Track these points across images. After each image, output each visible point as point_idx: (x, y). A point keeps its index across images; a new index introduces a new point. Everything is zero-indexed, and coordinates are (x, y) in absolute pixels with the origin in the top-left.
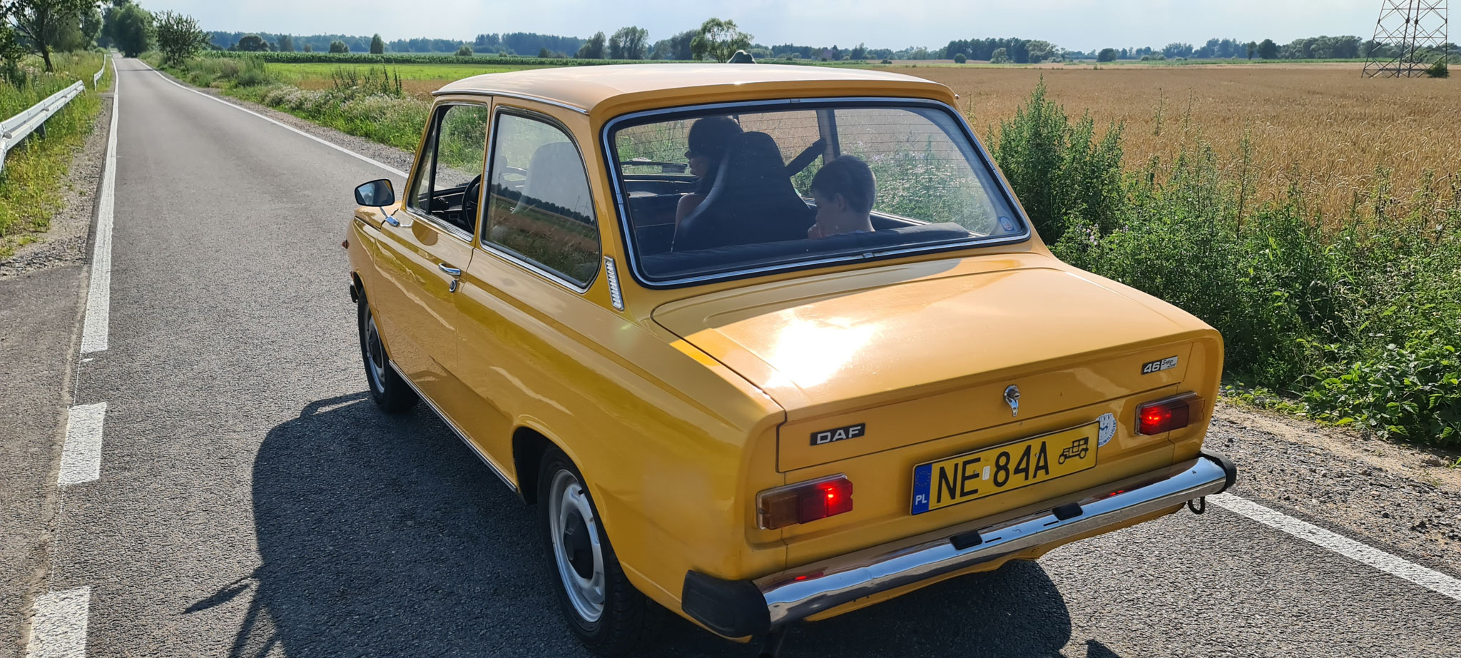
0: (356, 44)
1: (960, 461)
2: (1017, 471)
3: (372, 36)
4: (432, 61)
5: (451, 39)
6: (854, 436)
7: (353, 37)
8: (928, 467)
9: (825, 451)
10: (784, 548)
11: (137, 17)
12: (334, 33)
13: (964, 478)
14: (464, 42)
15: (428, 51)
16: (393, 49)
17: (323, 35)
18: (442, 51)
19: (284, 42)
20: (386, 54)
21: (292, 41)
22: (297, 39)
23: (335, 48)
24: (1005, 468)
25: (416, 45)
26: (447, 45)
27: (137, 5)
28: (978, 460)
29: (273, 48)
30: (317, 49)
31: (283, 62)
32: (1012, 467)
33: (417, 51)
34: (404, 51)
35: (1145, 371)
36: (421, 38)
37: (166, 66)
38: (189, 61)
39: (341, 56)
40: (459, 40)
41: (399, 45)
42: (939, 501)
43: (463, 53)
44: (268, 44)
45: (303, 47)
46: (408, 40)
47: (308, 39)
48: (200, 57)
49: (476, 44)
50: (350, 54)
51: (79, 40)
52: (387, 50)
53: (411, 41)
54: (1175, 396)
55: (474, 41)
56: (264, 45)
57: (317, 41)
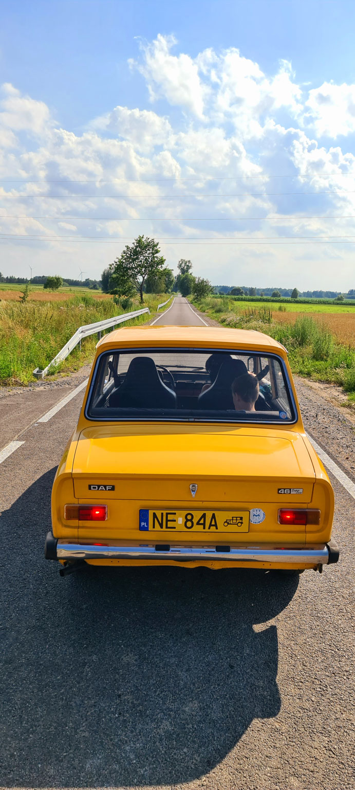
0: (285, 293)
1: (165, 512)
2: (198, 523)
3: (293, 289)
4: (320, 303)
5: (335, 292)
6: (109, 490)
7: (285, 289)
8: (147, 511)
9: (94, 493)
10: (76, 530)
11: (189, 279)
12: (276, 287)
13: (167, 521)
14: (342, 293)
15: (322, 297)
16: (304, 296)
17: (271, 288)
18: (329, 297)
19: (252, 291)
20: (299, 298)
21: (256, 291)
22: (259, 289)
23: (275, 295)
24: (191, 520)
25: (316, 294)
26: (332, 295)
27: (191, 274)
28: (175, 514)
29: (246, 294)
30: (267, 295)
31: (247, 301)
32: (195, 521)
33: (316, 297)
34: (309, 297)
35: (280, 492)
36: (320, 290)
37: (194, 302)
38: (203, 300)
39: (278, 298)
40: (339, 292)
41: (308, 294)
42: (154, 527)
43: (339, 299)
44: (244, 292)
45: (260, 294)
46: (312, 291)
47: (264, 290)
48: (209, 299)
49: (348, 294)
50: (282, 298)
51: (163, 289)
52: (300, 296)
53: (314, 292)
54: (305, 509)
55: (347, 293)
56: (242, 292)
57: (267, 291)
